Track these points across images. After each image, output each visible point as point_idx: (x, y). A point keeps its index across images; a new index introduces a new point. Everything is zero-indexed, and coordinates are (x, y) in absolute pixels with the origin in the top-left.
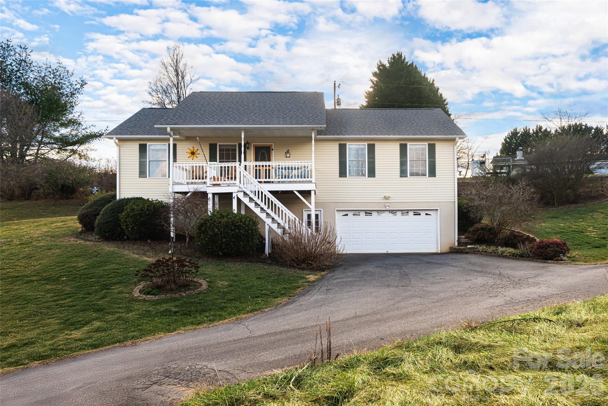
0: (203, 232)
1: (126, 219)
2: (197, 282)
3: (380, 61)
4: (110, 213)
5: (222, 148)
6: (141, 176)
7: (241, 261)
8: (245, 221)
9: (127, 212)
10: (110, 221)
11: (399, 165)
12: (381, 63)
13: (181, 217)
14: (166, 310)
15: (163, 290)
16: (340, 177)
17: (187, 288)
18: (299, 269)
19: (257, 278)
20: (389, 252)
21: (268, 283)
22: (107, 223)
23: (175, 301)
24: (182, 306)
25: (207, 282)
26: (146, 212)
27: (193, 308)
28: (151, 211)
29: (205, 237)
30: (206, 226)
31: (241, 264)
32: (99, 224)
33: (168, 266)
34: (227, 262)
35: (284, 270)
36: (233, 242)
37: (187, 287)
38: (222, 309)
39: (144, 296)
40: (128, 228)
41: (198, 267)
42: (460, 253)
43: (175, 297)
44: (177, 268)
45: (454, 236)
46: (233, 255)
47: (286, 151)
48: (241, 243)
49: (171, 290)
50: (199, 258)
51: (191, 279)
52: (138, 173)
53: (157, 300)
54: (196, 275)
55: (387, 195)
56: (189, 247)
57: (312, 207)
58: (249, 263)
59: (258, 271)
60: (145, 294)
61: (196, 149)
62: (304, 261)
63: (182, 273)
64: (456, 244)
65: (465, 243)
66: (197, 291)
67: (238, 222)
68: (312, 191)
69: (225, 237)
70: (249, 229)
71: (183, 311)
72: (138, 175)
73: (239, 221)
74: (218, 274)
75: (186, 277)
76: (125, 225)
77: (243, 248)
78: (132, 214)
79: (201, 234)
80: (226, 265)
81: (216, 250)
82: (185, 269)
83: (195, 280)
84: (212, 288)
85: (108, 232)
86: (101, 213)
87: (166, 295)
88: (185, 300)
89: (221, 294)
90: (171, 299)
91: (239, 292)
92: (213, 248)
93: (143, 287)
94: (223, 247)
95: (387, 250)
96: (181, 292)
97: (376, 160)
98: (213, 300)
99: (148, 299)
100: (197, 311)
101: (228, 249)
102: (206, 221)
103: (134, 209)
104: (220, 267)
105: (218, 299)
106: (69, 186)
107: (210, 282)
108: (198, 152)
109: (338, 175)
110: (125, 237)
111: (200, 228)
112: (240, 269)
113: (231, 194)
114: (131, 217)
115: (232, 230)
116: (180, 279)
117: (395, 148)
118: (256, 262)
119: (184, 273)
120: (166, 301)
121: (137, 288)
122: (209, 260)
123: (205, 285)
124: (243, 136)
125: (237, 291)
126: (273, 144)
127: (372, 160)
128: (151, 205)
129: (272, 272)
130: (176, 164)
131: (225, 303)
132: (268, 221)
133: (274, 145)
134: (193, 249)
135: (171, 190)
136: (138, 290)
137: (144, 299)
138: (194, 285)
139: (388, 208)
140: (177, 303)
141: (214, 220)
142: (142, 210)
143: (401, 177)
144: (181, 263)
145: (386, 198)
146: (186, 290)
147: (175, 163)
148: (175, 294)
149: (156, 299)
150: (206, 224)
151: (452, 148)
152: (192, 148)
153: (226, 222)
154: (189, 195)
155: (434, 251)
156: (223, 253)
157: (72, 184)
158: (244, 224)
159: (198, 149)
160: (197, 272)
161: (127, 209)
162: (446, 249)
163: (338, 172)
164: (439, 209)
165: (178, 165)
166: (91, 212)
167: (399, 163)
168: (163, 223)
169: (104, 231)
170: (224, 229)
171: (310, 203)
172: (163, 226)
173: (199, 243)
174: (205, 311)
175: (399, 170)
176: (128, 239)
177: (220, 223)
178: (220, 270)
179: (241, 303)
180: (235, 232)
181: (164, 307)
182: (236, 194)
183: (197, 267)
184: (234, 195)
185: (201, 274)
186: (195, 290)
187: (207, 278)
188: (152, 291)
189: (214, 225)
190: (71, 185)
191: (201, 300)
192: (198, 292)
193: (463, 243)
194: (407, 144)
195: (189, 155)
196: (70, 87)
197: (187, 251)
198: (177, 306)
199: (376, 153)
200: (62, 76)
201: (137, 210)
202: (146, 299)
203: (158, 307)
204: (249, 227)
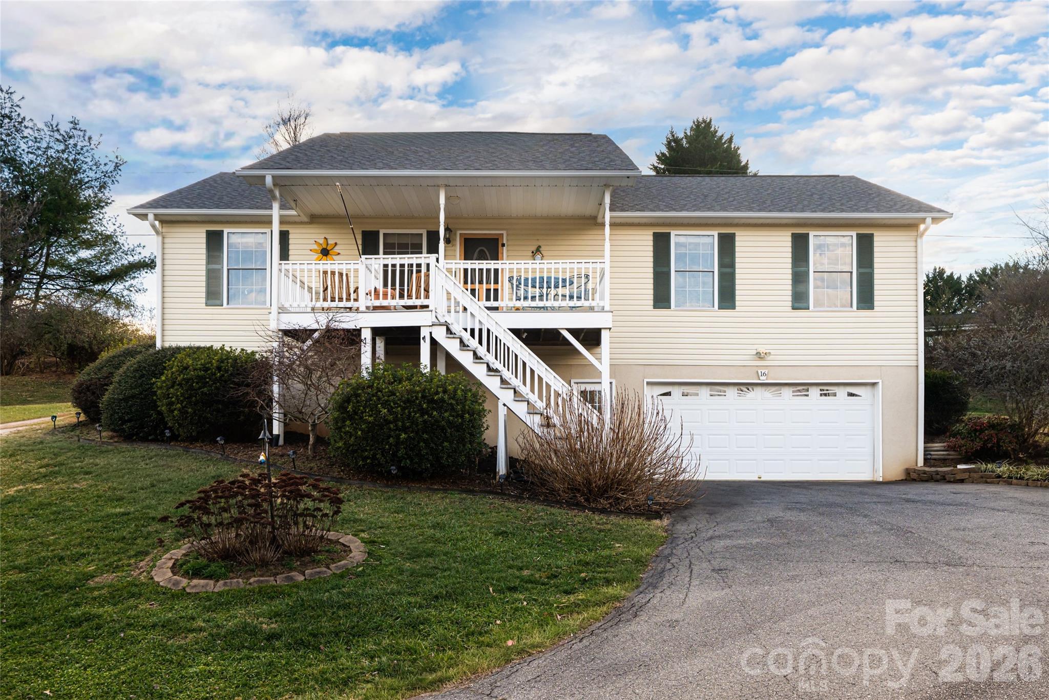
0: (351, 418)
1: (168, 389)
2: (337, 542)
3: (672, 133)
4: (135, 377)
5: (390, 241)
6: (210, 302)
7: (445, 490)
8: (455, 390)
9: (172, 373)
10: (133, 397)
11: (790, 282)
12: (673, 136)
13: (297, 386)
14: (244, 628)
15: (240, 563)
16: (655, 307)
17: (307, 559)
18: (594, 510)
19: (497, 534)
20: (763, 479)
21: (531, 546)
22: (126, 400)
23: (272, 598)
24: (292, 614)
25: (363, 541)
26: (215, 374)
27: (326, 624)
28: (227, 371)
29: (355, 429)
30: (358, 402)
31: (446, 497)
32: (111, 402)
33: (256, 495)
34: (410, 490)
35: (560, 514)
36: (425, 441)
37: (309, 555)
38: (414, 626)
39: (184, 582)
40: (172, 411)
41: (340, 501)
42: (937, 481)
43: (273, 586)
44: (282, 503)
45: (914, 444)
46: (424, 475)
47: (534, 248)
48: (446, 444)
49: (264, 565)
50: (340, 480)
51: (319, 533)
52: (204, 295)
53: (220, 594)
54: (334, 522)
55: (762, 349)
56: (314, 457)
57: (604, 367)
58: (464, 495)
59: (494, 514)
60: (186, 574)
61: (331, 242)
62: (603, 491)
63: (296, 515)
64: (921, 462)
65: (939, 459)
66: (338, 568)
67: (437, 393)
68: (603, 331)
69: (405, 429)
70: (464, 411)
71: (294, 631)
72: (204, 300)
73: (440, 390)
74: (390, 520)
75: (306, 526)
76: (167, 405)
77: (449, 456)
78: (184, 379)
79: (344, 422)
80: (409, 499)
81: (383, 460)
82: (302, 506)
83: (332, 535)
84: (379, 559)
85: (130, 420)
86: (116, 379)
87: (248, 579)
88: (303, 594)
89: (404, 577)
90: (260, 591)
91: (457, 572)
92: (374, 455)
93: (184, 555)
94: (400, 454)
95: (760, 475)
96: (291, 569)
97: (737, 271)
98: (386, 598)
99: (194, 591)
100: (337, 635)
101: (411, 461)
102: (358, 389)
103: (186, 368)
104: (394, 504)
105: (399, 593)
106: (83, 348)
107: (373, 542)
108: (337, 249)
109: (652, 303)
110: (168, 433)
111: (341, 407)
112: (445, 509)
113: (416, 330)
114: (180, 384)
115: (423, 412)
116: (289, 534)
117: (782, 242)
118: (481, 492)
119: (301, 515)
120: (243, 598)
121: (167, 556)
122: (365, 487)
123: (358, 552)
124: (442, 201)
125: (449, 569)
126: (504, 233)
127: (728, 270)
128: (227, 359)
129: (529, 518)
130: (285, 265)
131: (421, 607)
132: (505, 396)
133: (508, 235)
134: (324, 461)
135: (273, 325)
136: (170, 564)
137: (184, 589)
138: (327, 551)
139: (763, 380)
140: (278, 605)
141: (377, 388)
142: (206, 369)
143: (794, 308)
144: (293, 488)
145: (759, 356)
146: (305, 565)
147: (283, 262)
148: (275, 575)
149: (216, 590)
150: (357, 395)
151: (913, 244)
152: (321, 241)
153: (409, 392)
154: (316, 335)
155: (866, 476)
156: (399, 468)
157: (90, 344)
158: (453, 398)
159: (336, 244)
160: (336, 513)
161: (172, 368)
162: (896, 473)
163: (652, 297)
164: (880, 381)
165: (290, 267)
166: (99, 379)
167: (790, 277)
168: (253, 397)
169: (120, 419)
170: (403, 409)
171: (599, 359)
172: (253, 404)
173: (340, 444)
174: (362, 634)
175: (790, 293)
176: (174, 438)
177: (393, 393)
178: (395, 512)
179: (468, 606)
180: (430, 416)
181: (241, 615)
182: (429, 329)
183: (337, 502)
184: (424, 332)
185: (345, 521)
186: (332, 566)
187: (363, 531)
188: (208, 566)
189: (379, 399)
190: (86, 345)
191: (349, 595)
192: (338, 572)
193: (935, 459)
194: (808, 234)
195: (316, 256)
196: (94, 168)
197: (312, 465)
198: (277, 615)
199: (737, 255)
200: (79, 148)
201: (195, 369)
202: (188, 590)
203: (220, 617)
204: (464, 406)
